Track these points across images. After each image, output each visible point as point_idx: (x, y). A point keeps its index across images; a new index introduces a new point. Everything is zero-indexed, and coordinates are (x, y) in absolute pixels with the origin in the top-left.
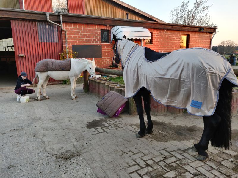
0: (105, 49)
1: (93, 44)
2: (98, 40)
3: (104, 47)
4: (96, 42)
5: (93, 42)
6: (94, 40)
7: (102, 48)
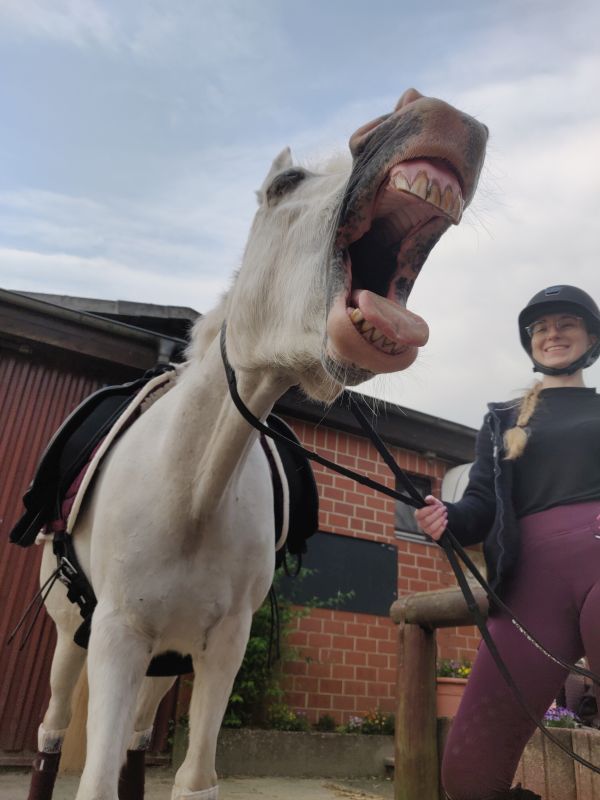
0: (414, 573)
1: (356, 532)
2: (381, 517)
3: (410, 560)
4: (370, 527)
5: (356, 524)
6: (361, 513)
7: (400, 565)
